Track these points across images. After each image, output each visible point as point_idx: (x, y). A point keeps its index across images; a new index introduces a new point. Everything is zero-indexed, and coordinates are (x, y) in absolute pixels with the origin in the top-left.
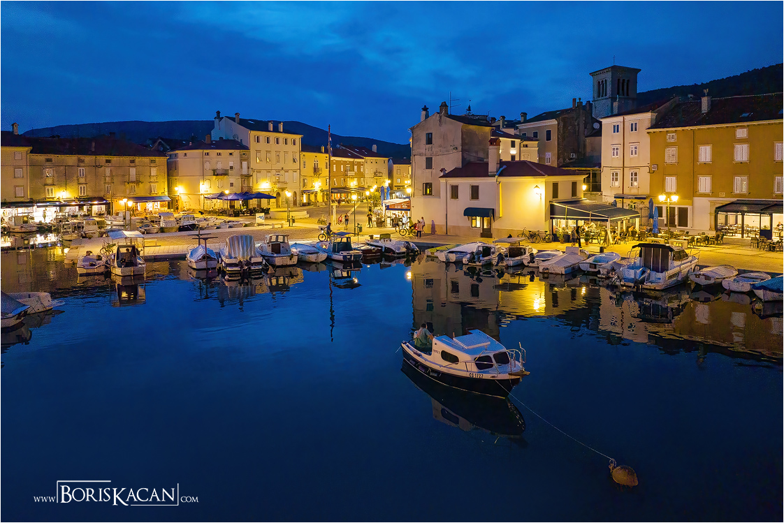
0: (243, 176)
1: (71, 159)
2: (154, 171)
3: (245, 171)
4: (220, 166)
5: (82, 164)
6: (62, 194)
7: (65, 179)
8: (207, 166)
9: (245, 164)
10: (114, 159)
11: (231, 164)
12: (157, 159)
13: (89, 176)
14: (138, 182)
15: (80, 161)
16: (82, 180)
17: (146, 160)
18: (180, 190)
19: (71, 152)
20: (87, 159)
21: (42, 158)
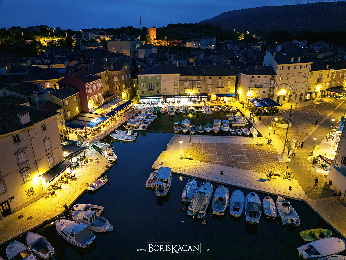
0: (271, 88)
1: (195, 78)
3: (272, 86)
4: (259, 83)
5: (199, 80)
6: (192, 92)
7: (192, 86)
8: (252, 83)
10: (213, 77)
11: (265, 82)
12: (231, 77)
13: (202, 85)
14: (222, 87)
15: (199, 78)
16: (199, 86)
17: (226, 77)
18: (240, 91)
19: (195, 75)
20: (201, 77)
21: (184, 77)
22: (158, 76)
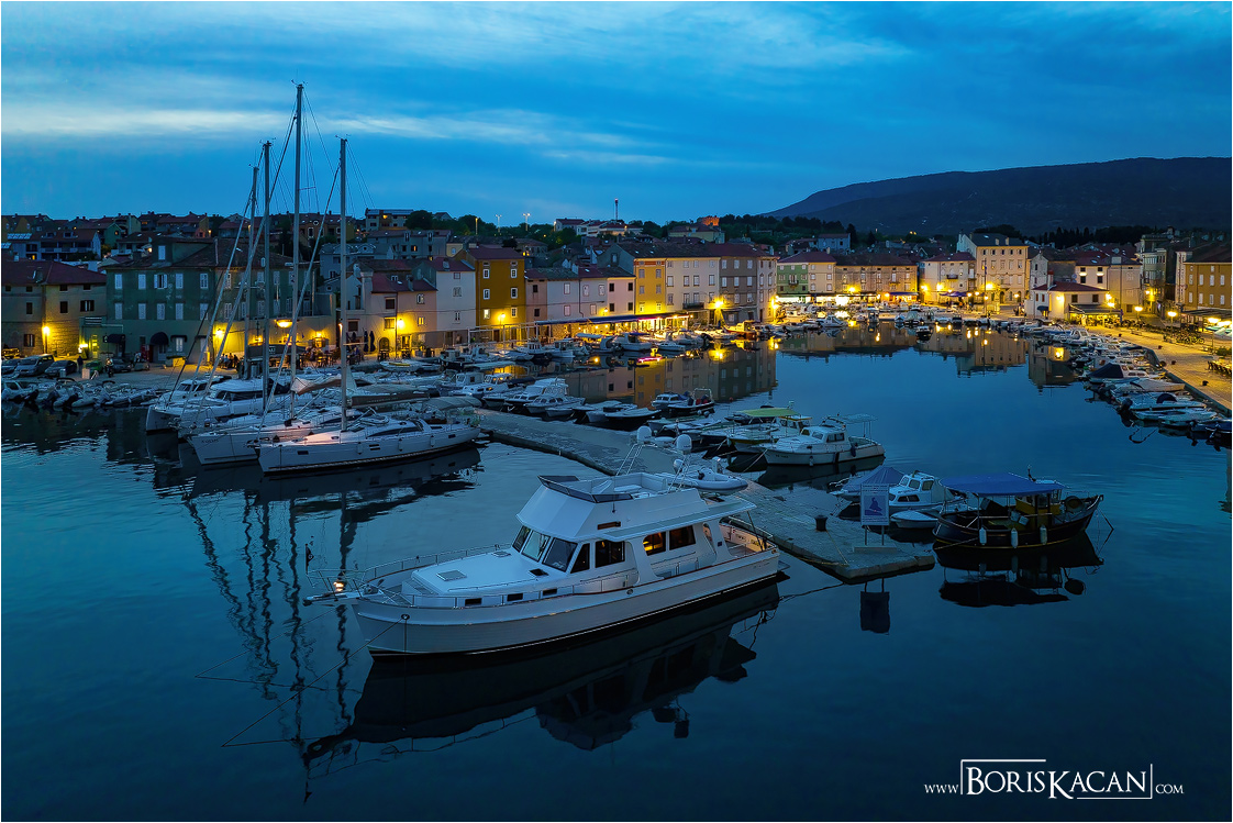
0: (970, 280)
1: (858, 269)
2: (908, 276)
3: (971, 276)
4: (952, 273)
5: (863, 272)
6: (852, 289)
7: (854, 280)
8: (943, 272)
9: (972, 271)
10: (883, 268)
11: (961, 271)
12: (911, 267)
13: (867, 279)
14: (897, 283)
15: (863, 269)
16: (863, 281)
17: (904, 268)
18: (925, 288)
19: (858, 264)
20: (867, 268)
21: (842, 268)
22: (804, 265)
